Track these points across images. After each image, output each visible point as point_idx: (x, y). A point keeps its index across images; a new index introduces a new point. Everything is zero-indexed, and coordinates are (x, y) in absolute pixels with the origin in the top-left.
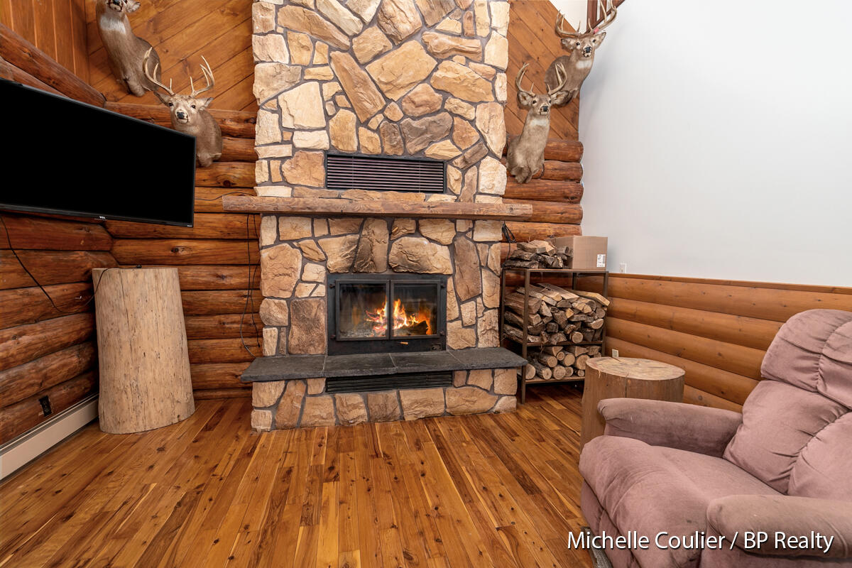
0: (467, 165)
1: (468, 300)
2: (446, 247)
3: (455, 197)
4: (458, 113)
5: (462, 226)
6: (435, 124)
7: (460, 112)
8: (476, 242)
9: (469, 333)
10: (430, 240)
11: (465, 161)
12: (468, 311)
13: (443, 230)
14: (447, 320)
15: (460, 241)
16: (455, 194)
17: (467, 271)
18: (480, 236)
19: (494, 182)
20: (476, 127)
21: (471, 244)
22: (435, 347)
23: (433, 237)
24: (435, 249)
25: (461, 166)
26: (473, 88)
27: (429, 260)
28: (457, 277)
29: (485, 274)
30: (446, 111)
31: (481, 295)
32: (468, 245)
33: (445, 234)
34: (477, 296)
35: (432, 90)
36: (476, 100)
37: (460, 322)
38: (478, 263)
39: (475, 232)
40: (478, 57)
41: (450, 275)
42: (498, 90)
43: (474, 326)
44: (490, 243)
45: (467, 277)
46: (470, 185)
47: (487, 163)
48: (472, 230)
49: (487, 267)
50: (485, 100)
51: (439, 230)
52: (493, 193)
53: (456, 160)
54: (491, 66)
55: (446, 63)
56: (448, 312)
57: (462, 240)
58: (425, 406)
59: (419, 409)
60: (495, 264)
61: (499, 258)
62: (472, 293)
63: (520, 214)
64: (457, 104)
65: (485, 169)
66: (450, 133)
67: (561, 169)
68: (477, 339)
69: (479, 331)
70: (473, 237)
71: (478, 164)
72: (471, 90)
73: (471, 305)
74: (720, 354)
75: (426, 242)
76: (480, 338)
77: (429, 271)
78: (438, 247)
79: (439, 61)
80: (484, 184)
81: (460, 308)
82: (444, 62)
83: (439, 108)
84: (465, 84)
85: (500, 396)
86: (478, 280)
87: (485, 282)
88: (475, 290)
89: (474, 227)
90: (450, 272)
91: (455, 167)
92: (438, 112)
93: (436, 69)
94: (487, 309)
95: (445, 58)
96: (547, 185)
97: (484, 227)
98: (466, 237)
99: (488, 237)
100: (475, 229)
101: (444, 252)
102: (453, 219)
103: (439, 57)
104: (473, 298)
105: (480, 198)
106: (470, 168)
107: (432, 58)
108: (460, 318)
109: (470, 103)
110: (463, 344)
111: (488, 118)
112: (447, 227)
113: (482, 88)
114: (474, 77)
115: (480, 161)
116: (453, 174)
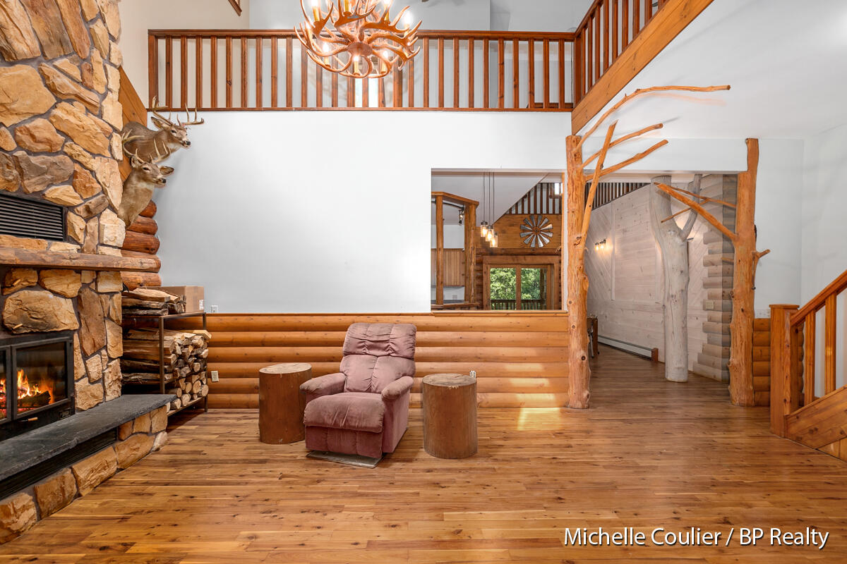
0: (90, 214)
1: (93, 354)
2: (70, 300)
3: (79, 247)
4: (80, 160)
5: (87, 277)
6: (55, 166)
7: (81, 159)
8: (99, 293)
9: (97, 390)
10: (55, 293)
11: (88, 209)
12: (95, 366)
13: (70, 281)
14: (75, 378)
15: (86, 293)
16: (78, 244)
17: (93, 324)
18: (103, 288)
19: (116, 235)
20: (96, 178)
21: (96, 295)
22: (64, 414)
23: (58, 289)
24: (60, 304)
25: (84, 215)
26: (94, 140)
27: (56, 316)
28: (83, 331)
29: (108, 325)
30: (66, 154)
31: (105, 347)
32: (93, 296)
33: (71, 286)
34: (101, 349)
35: (55, 130)
36: (95, 151)
37: (86, 379)
38: (102, 315)
39: (99, 284)
40: (96, 111)
41: (75, 330)
42: (114, 147)
43: (102, 380)
44: (112, 294)
45: (92, 329)
46: (92, 235)
47: (106, 215)
48: (96, 281)
49: (109, 318)
50: (103, 154)
51: (66, 282)
52: (114, 245)
53: (78, 208)
54: (109, 124)
55: (65, 105)
56: (75, 372)
57: (87, 292)
58: (100, 472)
59: (93, 478)
60: (117, 314)
61: (121, 308)
62: (98, 346)
63: (148, 267)
64: (80, 151)
65: (105, 220)
66: (72, 179)
67: (143, 223)
68: (105, 393)
69: (106, 384)
70: (96, 288)
71: (99, 215)
72: (92, 141)
73: (96, 358)
74: (297, 354)
75: (51, 296)
76: (107, 391)
77: (57, 328)
78: (62, 300)
79: (59, 101)
80: (108, 235)
81: (85, 364)
82: (63, 103)
83: (60, 149)
84: (87, 134)
85: (156, 434)
86: (102, 331)
87: (109, 333)
88: (101, 342)
89: (97, 278)
90: (77, 327)
91: (78, 215)
92: (57, 153)
93: (55, 107)
94: (111, 359)
95: (64, 99)
96: (133, 237)
97: (107, 278)
98: (90, 289)
99: (111, 288)
100: (99, 279)
101: (68, 305)
102: (79, 270)
103: (59, 96)
104: (98, 352)
105: (103, 249)
106: (92, 218)
107: (51, 94)
108: (87, 374)
109: (91, 153)
110: (93, 402)
111: (109, 173)
112: (74, 278)
113: (101, 142)
114: (96, 130)
115: (101, 213)
116: (76, 222)
